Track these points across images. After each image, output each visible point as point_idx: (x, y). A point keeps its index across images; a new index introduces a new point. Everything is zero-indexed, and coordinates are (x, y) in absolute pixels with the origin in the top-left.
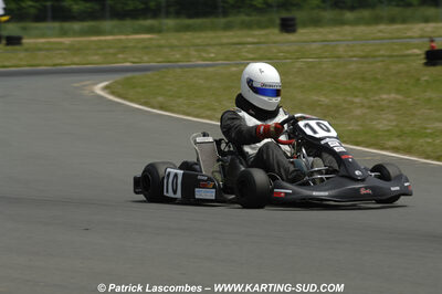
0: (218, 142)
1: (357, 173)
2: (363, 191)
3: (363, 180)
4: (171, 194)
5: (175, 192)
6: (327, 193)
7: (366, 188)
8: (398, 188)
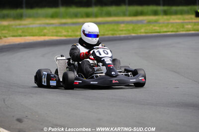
0: (69, 59)
1: (113, 73)
2: (114, 82)
3: (116, 76)
4: (43, 84)
6: (97, 83)
7: (116, 80)
8: (135, 80)
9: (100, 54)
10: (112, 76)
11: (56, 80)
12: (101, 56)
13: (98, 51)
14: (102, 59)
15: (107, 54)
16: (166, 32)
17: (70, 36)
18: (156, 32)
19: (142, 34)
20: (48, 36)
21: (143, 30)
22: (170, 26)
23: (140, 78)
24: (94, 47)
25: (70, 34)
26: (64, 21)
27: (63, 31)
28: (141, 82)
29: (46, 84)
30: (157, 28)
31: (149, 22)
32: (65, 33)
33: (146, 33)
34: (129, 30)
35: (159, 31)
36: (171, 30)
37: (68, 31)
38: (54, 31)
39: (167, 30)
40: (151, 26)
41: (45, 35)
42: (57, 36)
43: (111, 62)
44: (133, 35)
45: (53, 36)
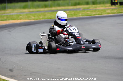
1: (81, 42)
2: (82, 47)
3: (83, 44)
4: (33, 51)
5: (34, 51)
6: (72, 48)
7: (83, 46)
8: (95, 46)
9: (71, 31)
10: (81, 44)
11: (43, 48)
12: (72, 32)
13: (70, 29)
14: (73, 34)
15: (76, 30)
16: (95, 15)
17: (36, 19)
18: (89, 15)
19: (80, 17)
20: (23, 19)
21: (80, 14)
22: (97, 11)
23: (98, 45)
24: (66, 27)
25: (36, 18)
26: (31, 10)
27: (32, 16)
28: (99, 47)
29: (35, 51)
30: (89, 13)
31: (84, 9)
32: (33, 18)
33: (82, 16)
34: (72, 15)
35: (90, 14)
36: (98, 13)
37: (35, 16)
38: (26, 16)
39: (96, 14)
40: (85, 12)
41: (21, 19)
42: (28, 19)
43: (79, 35)
44: (75, 17)
45: (26, 19)
